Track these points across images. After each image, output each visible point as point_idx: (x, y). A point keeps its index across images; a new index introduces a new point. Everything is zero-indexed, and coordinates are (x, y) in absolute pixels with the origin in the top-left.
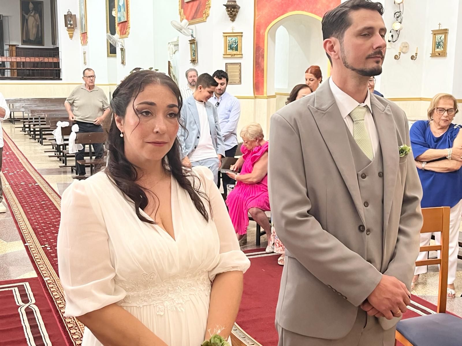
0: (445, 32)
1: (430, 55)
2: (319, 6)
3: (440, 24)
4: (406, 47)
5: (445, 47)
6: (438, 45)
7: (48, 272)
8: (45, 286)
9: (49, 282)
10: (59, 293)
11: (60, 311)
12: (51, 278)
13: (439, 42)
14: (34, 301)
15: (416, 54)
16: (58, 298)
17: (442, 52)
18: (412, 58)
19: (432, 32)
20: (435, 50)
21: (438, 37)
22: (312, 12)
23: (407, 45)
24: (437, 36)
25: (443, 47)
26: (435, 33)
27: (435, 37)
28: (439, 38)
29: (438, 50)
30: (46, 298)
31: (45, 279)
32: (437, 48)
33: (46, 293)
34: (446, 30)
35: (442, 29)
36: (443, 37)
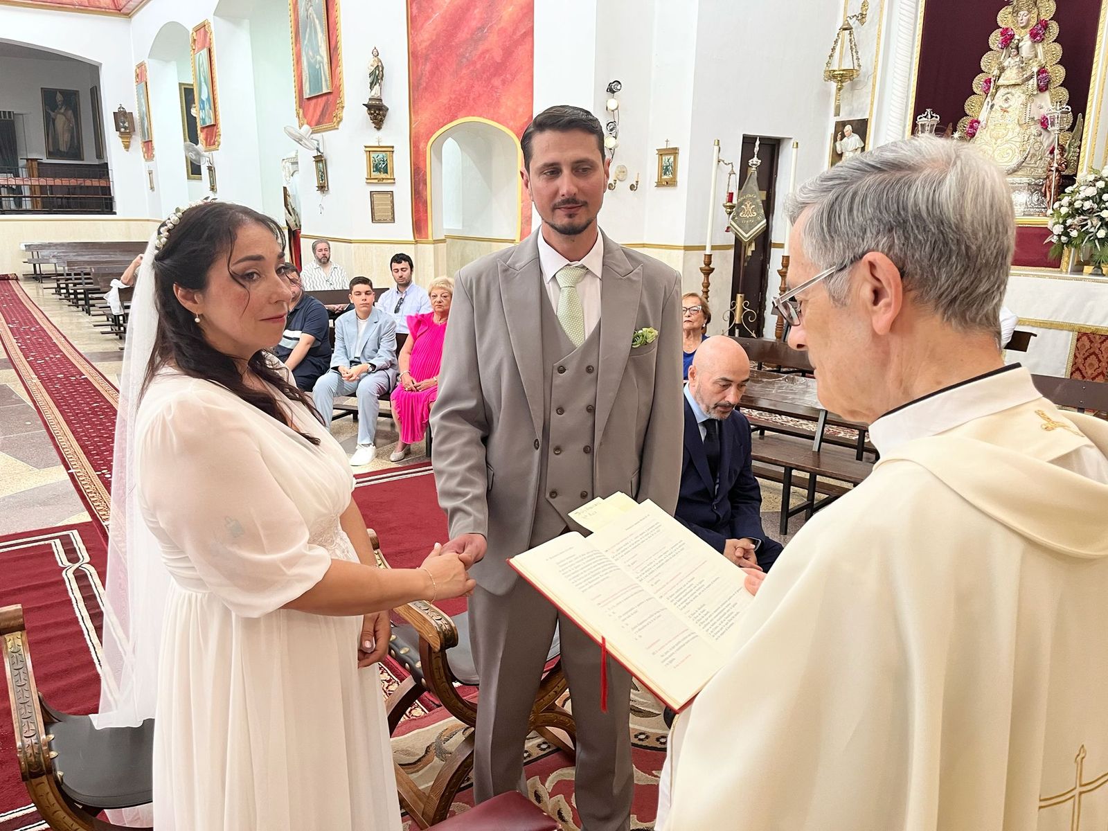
0: (674, 152)
1: (656, 184)
2: (502, 110)
3: (667, 141)
4: (624, 172)
5: (674, 173)
6: (665, 170)
13: (667, 167)
14: (87, 559)
15: (637, 182)
18: (632, 187)
19: (657, 152)
21: (665, 158)
22: (492, 119)
23: (625, 170)
24: (664, 158)
26: (662, 153)
27: (662, 159)
29: (665, 177)
34: (676, 149)
35: (671, 147)
36: (672, 159)
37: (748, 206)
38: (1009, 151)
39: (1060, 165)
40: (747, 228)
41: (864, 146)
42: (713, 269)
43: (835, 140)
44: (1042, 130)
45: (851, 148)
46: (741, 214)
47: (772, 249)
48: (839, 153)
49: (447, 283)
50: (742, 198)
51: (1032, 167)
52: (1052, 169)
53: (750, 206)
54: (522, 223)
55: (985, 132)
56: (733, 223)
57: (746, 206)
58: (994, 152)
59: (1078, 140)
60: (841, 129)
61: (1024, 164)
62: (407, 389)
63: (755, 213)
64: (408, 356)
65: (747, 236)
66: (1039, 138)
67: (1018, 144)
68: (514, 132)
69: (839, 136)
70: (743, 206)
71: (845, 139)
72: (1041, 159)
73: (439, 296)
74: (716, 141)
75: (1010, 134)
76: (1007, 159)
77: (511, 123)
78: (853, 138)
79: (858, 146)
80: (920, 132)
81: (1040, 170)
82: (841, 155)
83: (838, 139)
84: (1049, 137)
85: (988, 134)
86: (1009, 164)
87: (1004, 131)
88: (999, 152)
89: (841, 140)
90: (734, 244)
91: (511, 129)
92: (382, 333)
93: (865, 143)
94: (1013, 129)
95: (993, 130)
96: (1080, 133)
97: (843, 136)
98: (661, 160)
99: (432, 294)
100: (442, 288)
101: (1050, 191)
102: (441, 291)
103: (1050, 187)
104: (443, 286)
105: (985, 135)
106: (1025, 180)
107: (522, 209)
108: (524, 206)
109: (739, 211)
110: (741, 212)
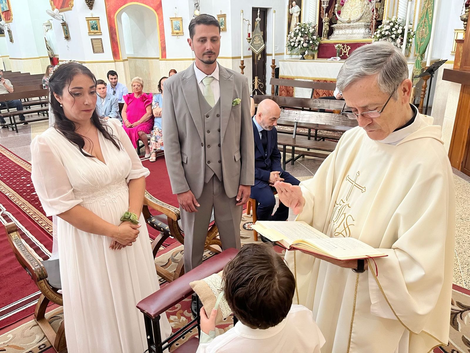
3: (221, 11)
7: (6, 190)
8: (8, 199)
9: (10, 196)
10: (20, 201)
11: (26, 212)
12: (11, 193)
13: (222, 23)
14: (5, 209)
16: (21, 205)
17: (224, 28)
24: (220, 19)
30: (12, 206)
31: (7, 195)
33: (11, 203)
34: (225, 15)
35: (223, 14)
36: (223, 19)
37: (257, 38)
38: (357, 12)
39: (376, 17)
40: (257, 48)
41: (301, 11)
42: (245, 66)
43: (289, 8)
44: (369, 2)
45: (296, 11)
46: (254, 42)
47: (267, 56)
48: (291, 14)
49: (139, 80)
50: (254, 36)
51: (366, 18)
52: (374, 18)
53: (258, 38)
54: (161, 50)
55: (347, 4)
56: (251, 46)
57: (256, 39)
58: (351, 12)
59: (383, 6)
60: (291, 3)
61: (363, 17)
62: (127, 127)
63: (260, 42)
64: (126, 113)
65: (257, 52)
66: (368, 6)
67: (360, 8)
68: (154, 9)
69: (291, 6)
70: (255, 39)
71: (293, 8)
72: (369, 14)
73: (136, 86)
74: (242, 11)
75: (357, 4)
76: (356, 15)
77: (152, 5)
78: (296, 7)
79: (298, 10)
80: (323, 5)
81: (369, 19)
82: (292, 15)
83: (290, 8)
84: (372, 5)
85: (349, 5)
86: (357, 17)
87: (354, 3)
88: (353, 12)
89: (292, 8)
90: (252, 55)
91: (152, 7)
92: (112, 104)
93: (301, 9)
94: (358, 2)
95: (350, 3)
96: (383, 3)
97: (292, 6)
99: (133, 85)
100: (137, 82)
101: (373, 28)
102: (137, 83)
103: (372, 26)
104: (138, 81)
105: (348, 5)
106: (363, 23)
107: (161, 44)
108: (161, 42)
109: (253, 41)
110: (254, 41)
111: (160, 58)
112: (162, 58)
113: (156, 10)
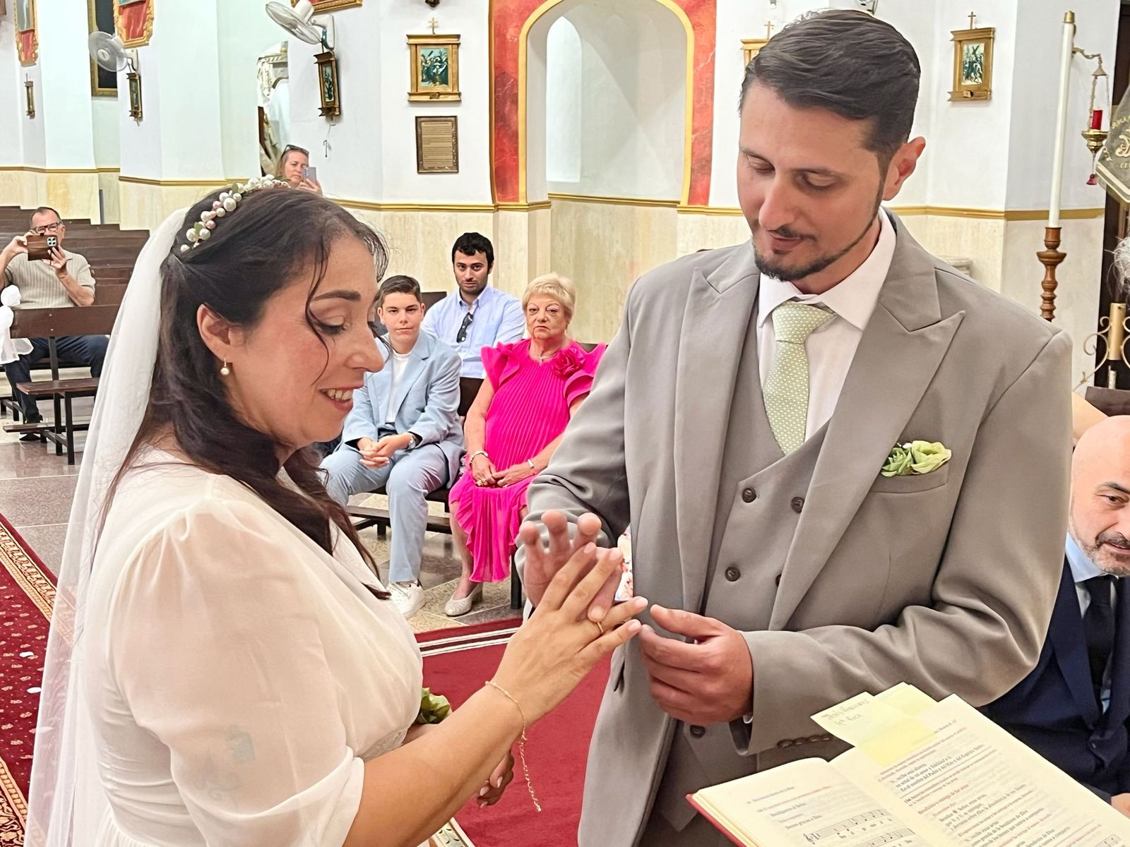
0: (986, 35)
1: (949, 96)
3: (972, 16)
5: (986, 74)
6: (967, 69)
13: (971, 63)
17: (979, 87)
19: (952, 36)
20: (960, 81)
21: (968, 48)
24: (965, 47)
25: (981, 77)
26: (961, 38)
27: (961, 49)
28: (971, 51)
29: (969, 82)
32: (967, 78)
34: (989, 30)
35: (979, 26)
36: (981, 49)
40: (1129, 177)
42: (1064, 255)
46: (1118, 150)
49: (558, 286)
50: (1119, 122)
54: (692, 170)
56: (1102, 168)
57: (1127, 135)
62: (479, 483)
64: (482, 421)
68: (681, 4)
70: (1122, 137)
73: (542, 310)
74: (1069, 16)
90: (1103, 206)
92: (434, 377)
98: (959, 52)
99: (529, 307)
100: (549, 295)
102: (548, 300)
104: (551, 291)
107: (693, 145)
108: (696, 139)
109: (1114, 145)
110: (1119, 146)
111: (684, 203)
112: (690, 202)
113: (689, 11)
